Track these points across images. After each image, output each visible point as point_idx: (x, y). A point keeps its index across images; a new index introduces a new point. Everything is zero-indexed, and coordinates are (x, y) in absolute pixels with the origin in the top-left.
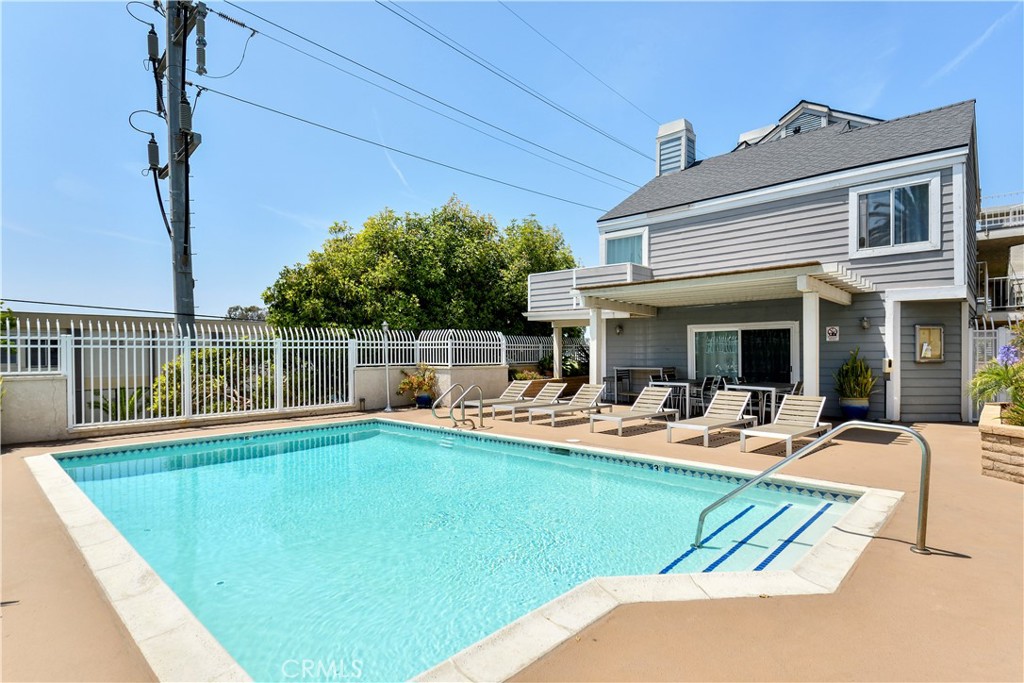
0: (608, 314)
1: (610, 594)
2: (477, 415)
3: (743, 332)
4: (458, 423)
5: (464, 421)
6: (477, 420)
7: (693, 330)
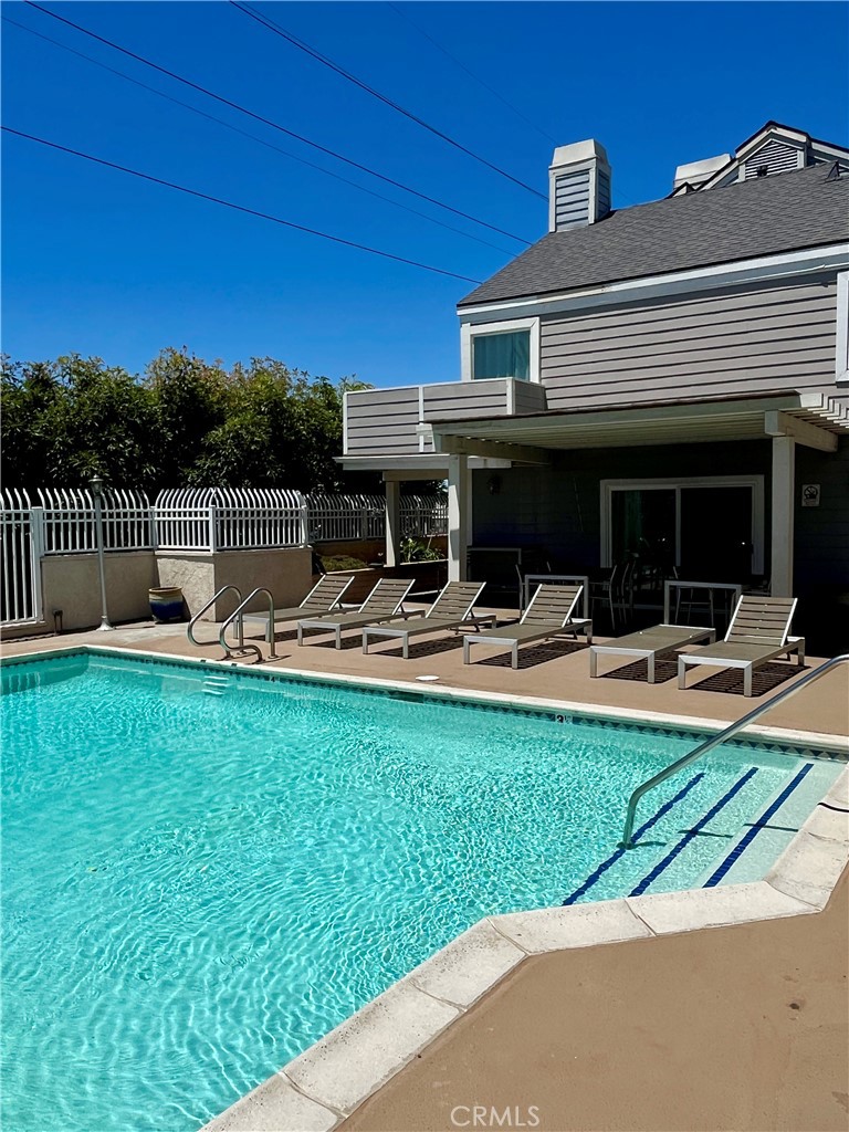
0: (475, 461)
1: (512, 941)
2: (262, 638)
3: (683, 491)
4: (233, 653)
5: (241, 648)
6: (264, 647)
7: (608, 487)
